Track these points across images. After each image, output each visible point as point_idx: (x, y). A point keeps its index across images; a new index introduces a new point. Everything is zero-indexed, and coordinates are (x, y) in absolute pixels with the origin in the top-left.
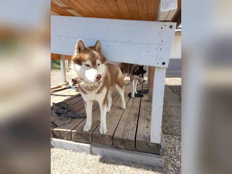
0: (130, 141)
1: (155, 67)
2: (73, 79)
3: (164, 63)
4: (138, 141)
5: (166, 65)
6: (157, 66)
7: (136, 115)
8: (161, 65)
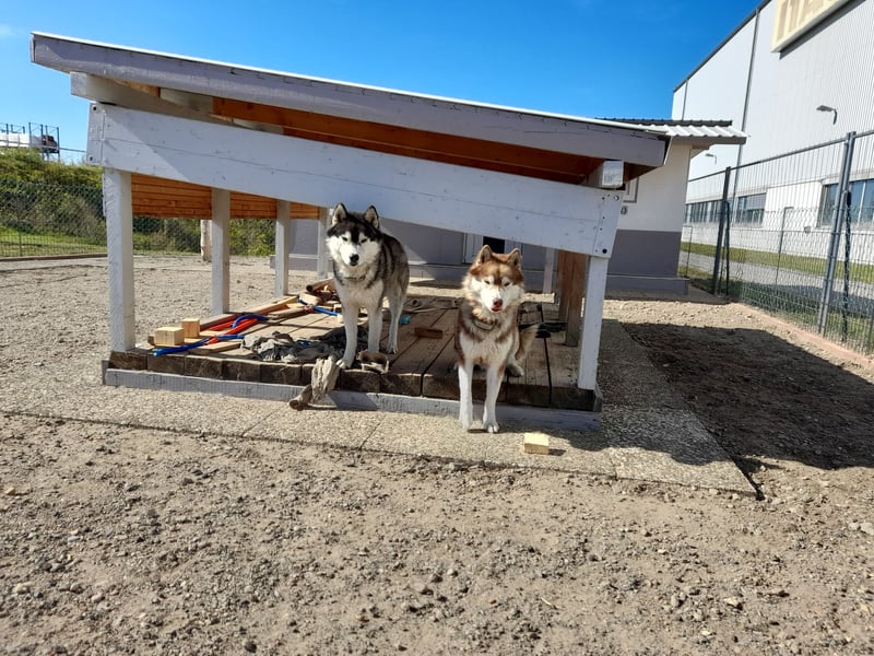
0: (540, 387)
1: (590, 256)
2: (309, 284)
3: (605, 251)
4: (556, 388)
5: (608, 255)
6: (596, 254)
7: (541, 363)
8: (600, 254)
